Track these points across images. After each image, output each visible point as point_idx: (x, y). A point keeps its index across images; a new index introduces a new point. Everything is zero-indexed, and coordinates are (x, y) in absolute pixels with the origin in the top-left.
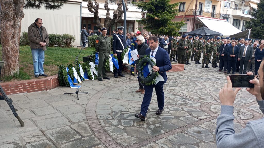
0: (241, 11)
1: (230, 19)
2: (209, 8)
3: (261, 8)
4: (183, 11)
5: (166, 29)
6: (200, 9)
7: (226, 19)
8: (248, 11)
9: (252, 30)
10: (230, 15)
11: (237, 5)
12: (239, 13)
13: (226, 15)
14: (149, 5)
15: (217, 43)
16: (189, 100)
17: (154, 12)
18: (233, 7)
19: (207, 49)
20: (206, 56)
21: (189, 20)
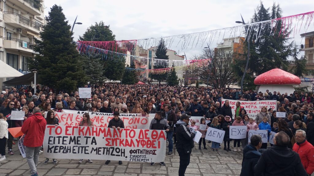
0: (18, 43)
11: (10, 34)
12: (15, 45)
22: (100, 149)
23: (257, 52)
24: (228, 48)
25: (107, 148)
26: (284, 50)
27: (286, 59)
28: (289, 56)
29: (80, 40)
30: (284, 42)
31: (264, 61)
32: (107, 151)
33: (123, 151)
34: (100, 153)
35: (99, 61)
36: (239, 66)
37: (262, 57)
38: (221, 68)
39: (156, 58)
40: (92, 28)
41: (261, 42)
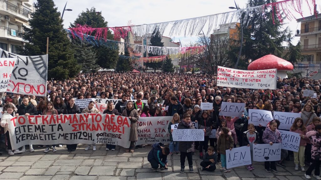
0: (6, 31)
8: (16, 31)
12: (3, 34)
22: (67, 135)
23: (252, 38)
24: (224, 34)
25: (74, 133)
26: (278, 35)
27: (280, 45)
28: (284, 41)
29: (72, 27)
30: (279, 28)
31: (259, 47)
32: (74, 136)
33: (90, 135)
34: (67, 138)
35: (91, 49)
36: (234, 53)
37: (256, 44)
38: (217, 55)
39: (150, 45)
40: (83, 14)
41: (256, 28)
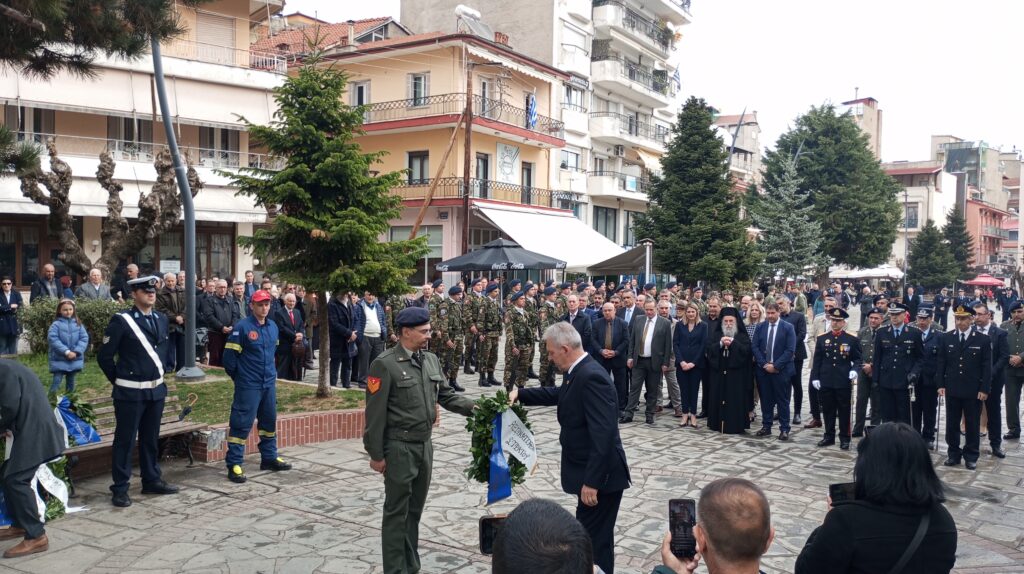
0: (617, 180)
1: (583, 206)
2: (512, 173)
3: (675, 172)
4: (423, 181)
5: (357, 272)
6: (481, 176)
7: (572, 208)
8: (637, 178)
9: (655, 247)
10: (581, 194)
11: (602, 161)
12: (609, 187)
13: (570, 194)
14: (284, 182)
15: (549, 307)
16: (465, 565)
17: (307, 209)
18: (590, 167)
19: (517, 332)
20: (516, 356)
21: (447, 213)
40: (803, 119)
